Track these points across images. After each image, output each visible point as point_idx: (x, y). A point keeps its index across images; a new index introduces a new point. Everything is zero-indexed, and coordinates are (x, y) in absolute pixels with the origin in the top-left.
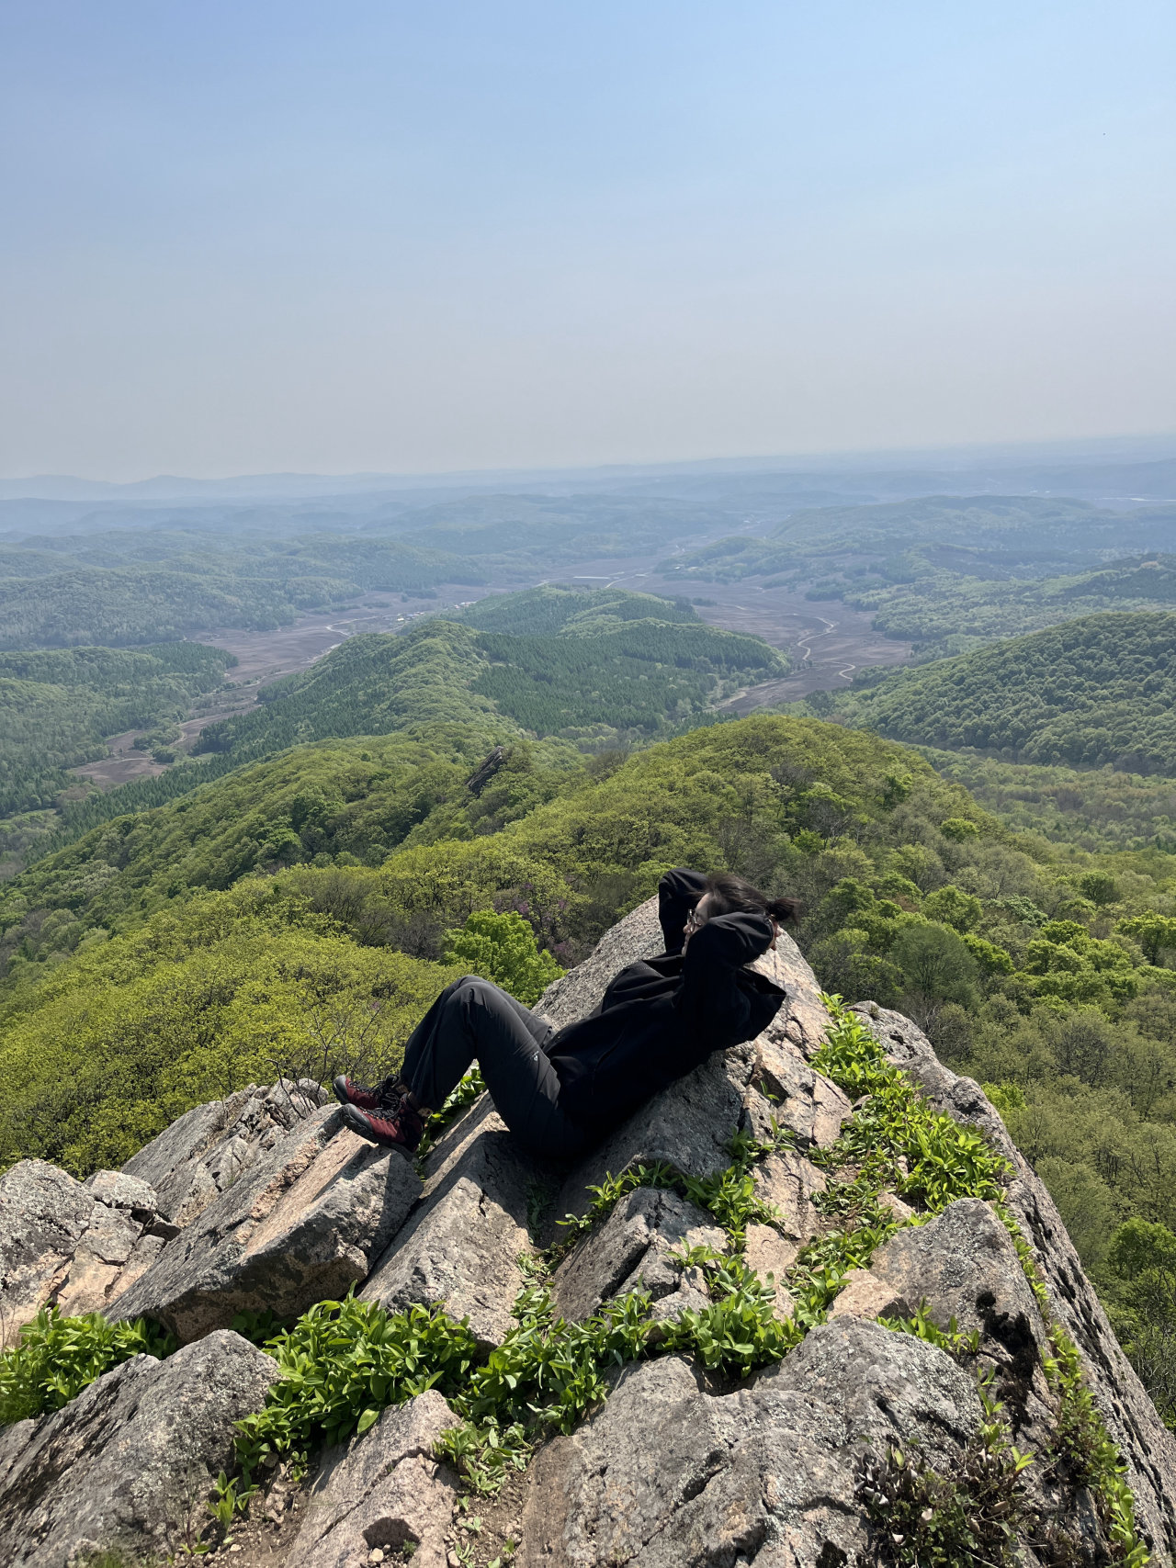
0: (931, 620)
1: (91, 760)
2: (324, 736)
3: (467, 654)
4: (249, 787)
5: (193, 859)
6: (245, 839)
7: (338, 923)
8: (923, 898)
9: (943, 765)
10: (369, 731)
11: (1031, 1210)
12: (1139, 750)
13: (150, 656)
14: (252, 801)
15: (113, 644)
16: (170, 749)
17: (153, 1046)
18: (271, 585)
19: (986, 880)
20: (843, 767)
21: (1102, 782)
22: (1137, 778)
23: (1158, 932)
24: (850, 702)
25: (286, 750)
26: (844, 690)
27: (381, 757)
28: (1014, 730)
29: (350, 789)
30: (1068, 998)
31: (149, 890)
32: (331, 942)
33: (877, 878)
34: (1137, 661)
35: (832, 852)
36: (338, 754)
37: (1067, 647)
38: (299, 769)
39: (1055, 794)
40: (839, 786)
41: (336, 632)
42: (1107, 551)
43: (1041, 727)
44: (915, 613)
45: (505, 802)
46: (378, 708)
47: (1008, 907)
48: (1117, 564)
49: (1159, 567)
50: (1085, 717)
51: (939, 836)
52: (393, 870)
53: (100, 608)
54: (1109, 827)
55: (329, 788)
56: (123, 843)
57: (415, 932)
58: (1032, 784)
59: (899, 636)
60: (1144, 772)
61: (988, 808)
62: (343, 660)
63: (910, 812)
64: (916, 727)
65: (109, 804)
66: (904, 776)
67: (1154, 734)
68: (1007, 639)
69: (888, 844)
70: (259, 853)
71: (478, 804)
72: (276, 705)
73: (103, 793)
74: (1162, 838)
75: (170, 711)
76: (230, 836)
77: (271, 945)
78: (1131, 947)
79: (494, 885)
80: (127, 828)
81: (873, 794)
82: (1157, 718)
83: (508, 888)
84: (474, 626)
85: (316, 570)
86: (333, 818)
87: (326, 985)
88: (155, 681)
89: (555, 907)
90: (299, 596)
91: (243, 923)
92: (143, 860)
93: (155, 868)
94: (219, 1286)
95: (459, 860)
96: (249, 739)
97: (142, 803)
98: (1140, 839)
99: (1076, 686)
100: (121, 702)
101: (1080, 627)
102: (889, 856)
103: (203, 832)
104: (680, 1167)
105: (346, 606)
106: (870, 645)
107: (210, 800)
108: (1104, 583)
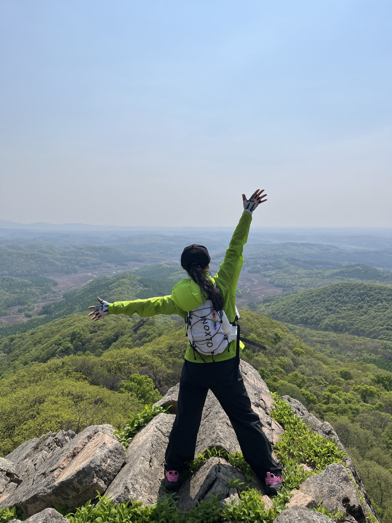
0: (289, 282)
2: (84, 310)
3: (136, 285)
4: (57, 327)
5: (34, 352)
6: (54, 345)
7: (84, 376)
8: (287, 375)
9: (293, 330)
11: (354, 471)
12: (357, 328)
13: (28, 281)
14: (58, 332)
15: (15, 276)
16: (31, 313)
17: (12, 420)
18: (72, 259)
19: (308, 370)
20: (261, 329)
21: (345, 338)
22: (356, 337)
23: (366, 391)
24: (262, 307)
25: (71, 315)
26: (260, 303)
28: (316, 319)
29: (92, 329)
30: (337, 413)
31: (17, 362)
32: (80, 383)
33: (271, 368)
34: (355, 298)
35: (257, 358)
37: (333, 293)
38: (75, 321)
39: (330, 341)
40: (259, 335)
41: (92, 275)
42: (344, 263)
43: (324, 319)
44: (283, 279)
45: (145, 336)
47: (315, 380)
48: (347, 267)
49: (360, 269)
50: (339, 316)
51: (292, 354)
52: (104, 358)
53: (12, 264)
54: (348, 353)
55: (85, 328)
56: (10, 345)
57: (110, 381)
58: (322, 338)
59: (278, 286)
60: (359, 335)
61: (308, 345)
62: (93, 285)
63: (282, 345)
64: (284, 316)
65: (7, 331)
66: (280, 333)
67: (361, 323)
68: (313, 289)
69: (275, 356)
70: (58, 350)
71: (136, 336)
72: (69, 299)
73: (5, 327)
74: (365, 358)
75: (32, 300)
76: (48, 344)
77: (59, 383)
78: (357, 396)
79: (139, 365)
80: (12, 340)
81: (270, 338)
82: (362, 317)
83: (144, 366)
84: (139, 275)
85: (87, 255)
86: (85, 339)
87: (78, 399)
88: (28, 289)
89: (160, 374)
90: (81, 263)
91: (50, 375)
92: (16, 352)
93: (20, 354)
94: (46, 494)
95: (128, 356)
96: (58, 311)
97: (19, 331)
98: (358, 358)
99: (336, 305)
100: (15, 296)
101: (336, 286)
102: (275, 360)
103: (39, 342)
104: (226, 449)
105: (96, 267)
106: (269, 288)
107: (43, 331)
108: (343, 273)
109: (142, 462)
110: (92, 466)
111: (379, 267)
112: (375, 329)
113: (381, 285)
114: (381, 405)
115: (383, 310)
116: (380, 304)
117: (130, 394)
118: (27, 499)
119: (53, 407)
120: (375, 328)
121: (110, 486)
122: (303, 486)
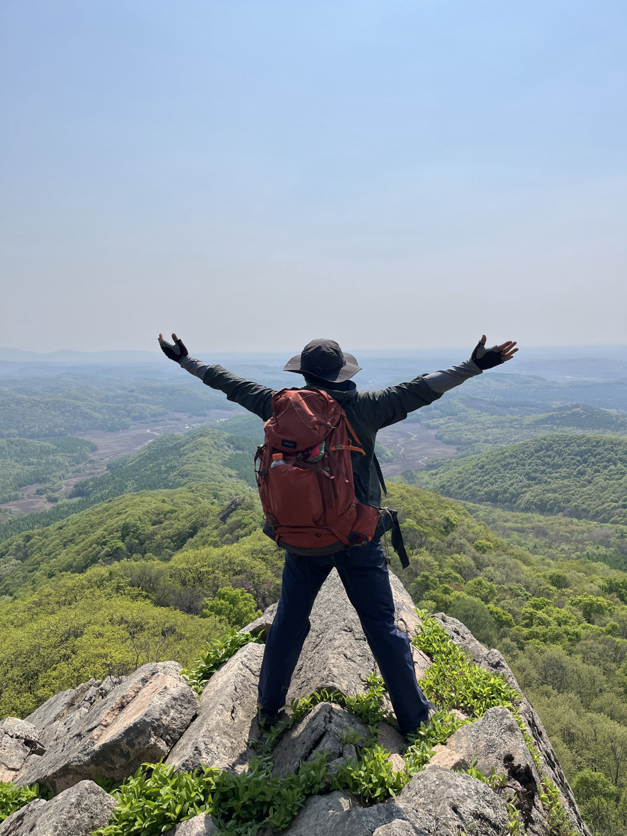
0: (466, 435)
1: (10, 500)
2: (142, 489)
3: (222, 446)
4: (98, 516)
5: (65, 556)
6: (94, 545)
7: (144, 593)
8: (465, 584)
9: (474, 512)
10: (166, 487)
11: (530, 719)
12: (575, 506)
13: (49, 444)
14: (100, 524)
15: (29, 437)
16: (56, 495)
17: (33, 664)
18: (118, 408)
19: (498, 575)
20: (423, 511)
21: (557, 522)
22: (575, 520)
23: (591, 605)
24: (425, 477)
25: (120, 497)
26: (421, 470)
27: (172, 501)
28: (511, 494)
29: (154, 518)
30: (545, 641)
31: (38, 574)
32: (140, 604)
33: (440, 572)
34: (573, 459)
35: (416, 557)
36: (149, 498)
37: (537, 451)
38: (127, 507)
39: (533, 528)
40: (420, 521)
41: (153, 433)
42: (555, 402)
43: (524, 493)
44: (457, 431)
45: (239, 527)
46: (172, 474)
47: (510, 589)
48: (560, 409)
49: (581, 412)
50: (547, 487)
51: (473, 550)
52: (176, 563)
53: (24, 418)
54: (562, 547)
55: (143, 517)
56: (25, 546)
57: (187, 598)
58: (521, 523)
59: (449, 443)
60: (579, 517)
61: (498, 535)
62: (154, 448)
63: (457, 536)
64: (459, 491)
65: (19, 525)
66: (453, 517)
67: (583, 498)
68: (505, 446)
69: (446, 553)
70: (102, 553)
71: (225, 528)
72: (116, 471)
73: (16, 518)
74: (590, 553)
75: (57, 474)
76: (86, 543)
77: (106, 605)
78: (577, 613)
79: (231, 573)
80: (28, 538)
81: (438, 526)
82: (585, 489)
83: (239, 575)
84: (226, 431)
85: (143, 401)
86: (144, 534)
87: (136, 628)
88: (51, 457)
89: (265, 586)
90: (133, 414)
91: (90, 592)
92: (36, 557)
93: (42, 561)
94: (82, 763)
95: (212, 558)
96: (100, 490)
97: (38, 524)
98: (578, 553)
99: (542, 471)
100: (31, 468)
101: (542, 441)
102: (447, 560)
103: (71, 541)
104: (342, 691)
105: (158, 419)
106: (435, 447)
107: (76, 523)
108: (554, 419)
109: (220, 712)
110: (148, 720)
111: (611, 408)
112: (605, 508)
113: (614, 437)
114: (614, 627)
115: (617, 477)
116: (613, 467)
117: (218, 618)
118: (55, 771)
119: (97, 642)
120: (605, 505)
121: (174, 749)
122: (452, 741)
